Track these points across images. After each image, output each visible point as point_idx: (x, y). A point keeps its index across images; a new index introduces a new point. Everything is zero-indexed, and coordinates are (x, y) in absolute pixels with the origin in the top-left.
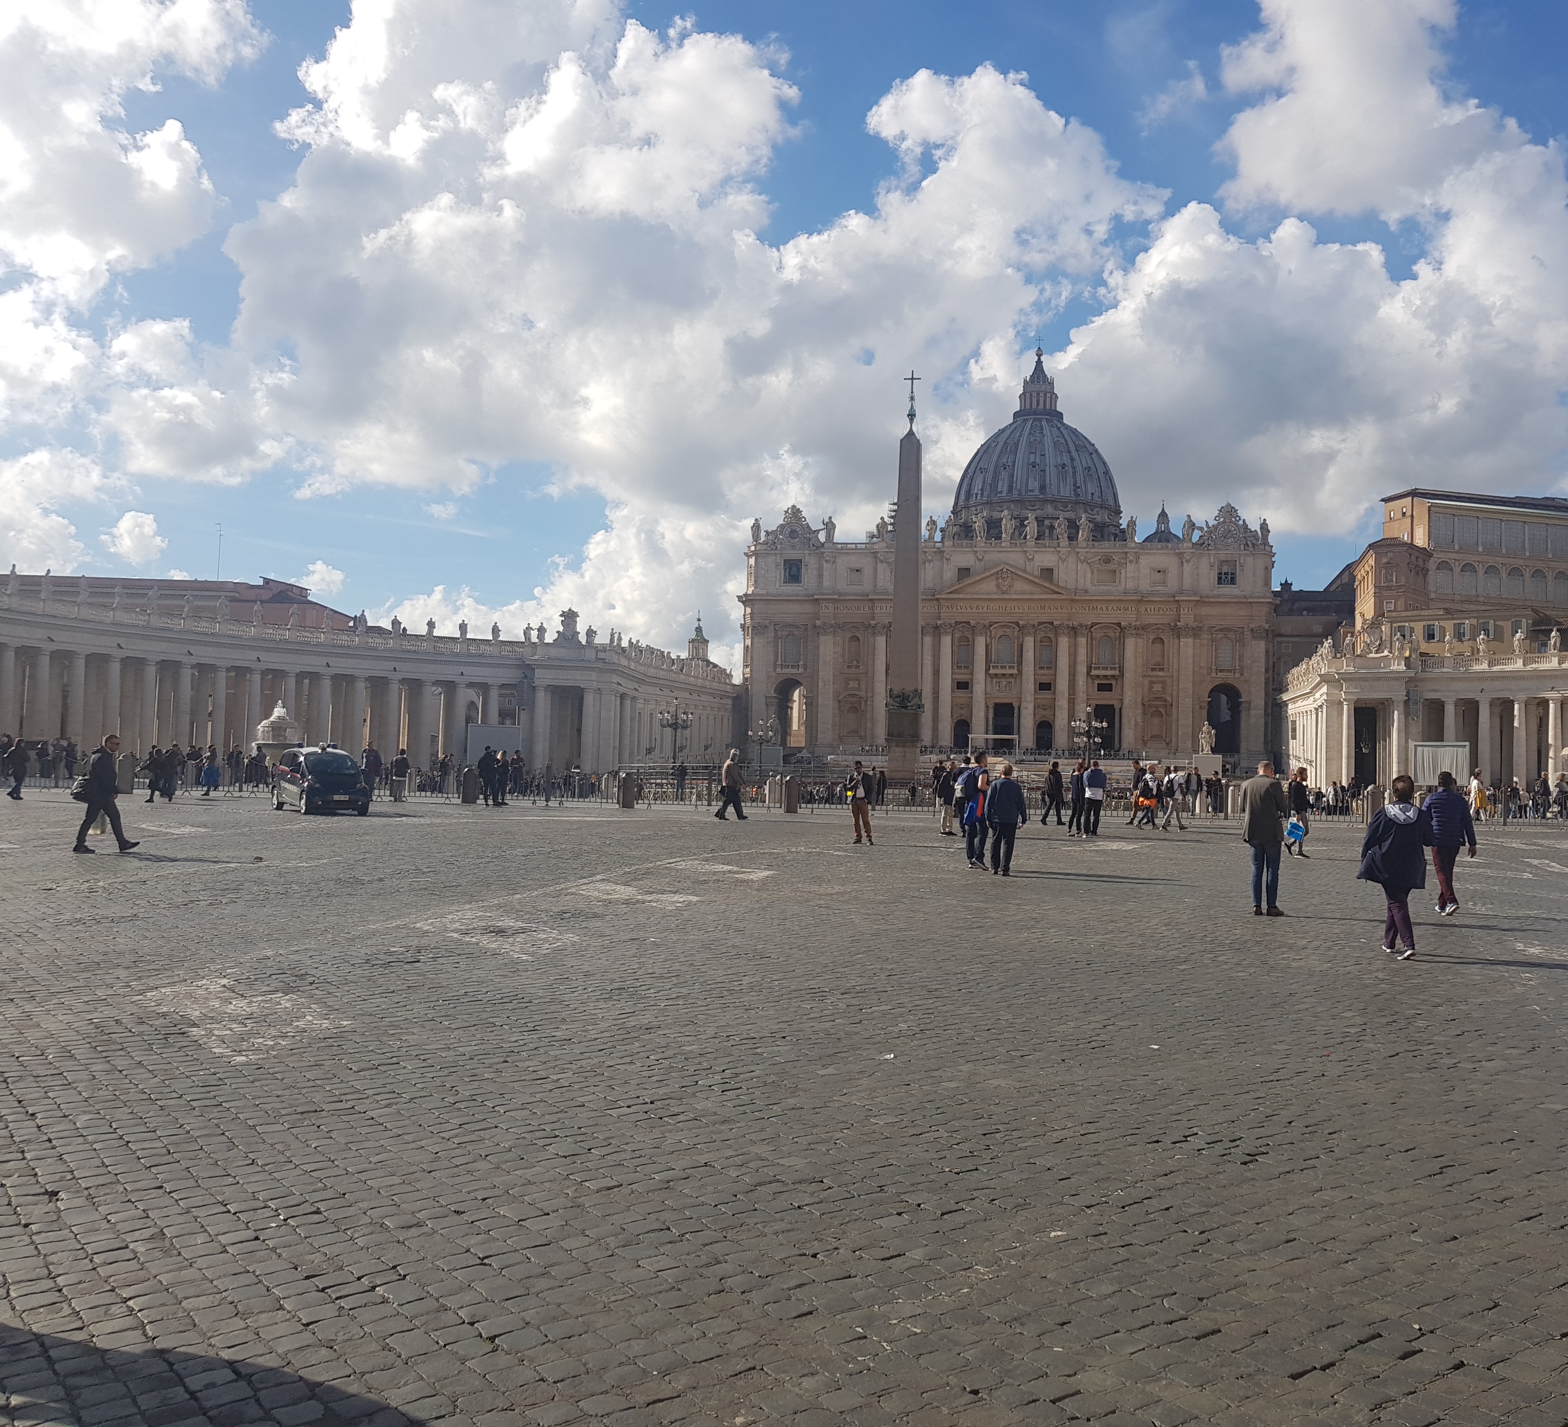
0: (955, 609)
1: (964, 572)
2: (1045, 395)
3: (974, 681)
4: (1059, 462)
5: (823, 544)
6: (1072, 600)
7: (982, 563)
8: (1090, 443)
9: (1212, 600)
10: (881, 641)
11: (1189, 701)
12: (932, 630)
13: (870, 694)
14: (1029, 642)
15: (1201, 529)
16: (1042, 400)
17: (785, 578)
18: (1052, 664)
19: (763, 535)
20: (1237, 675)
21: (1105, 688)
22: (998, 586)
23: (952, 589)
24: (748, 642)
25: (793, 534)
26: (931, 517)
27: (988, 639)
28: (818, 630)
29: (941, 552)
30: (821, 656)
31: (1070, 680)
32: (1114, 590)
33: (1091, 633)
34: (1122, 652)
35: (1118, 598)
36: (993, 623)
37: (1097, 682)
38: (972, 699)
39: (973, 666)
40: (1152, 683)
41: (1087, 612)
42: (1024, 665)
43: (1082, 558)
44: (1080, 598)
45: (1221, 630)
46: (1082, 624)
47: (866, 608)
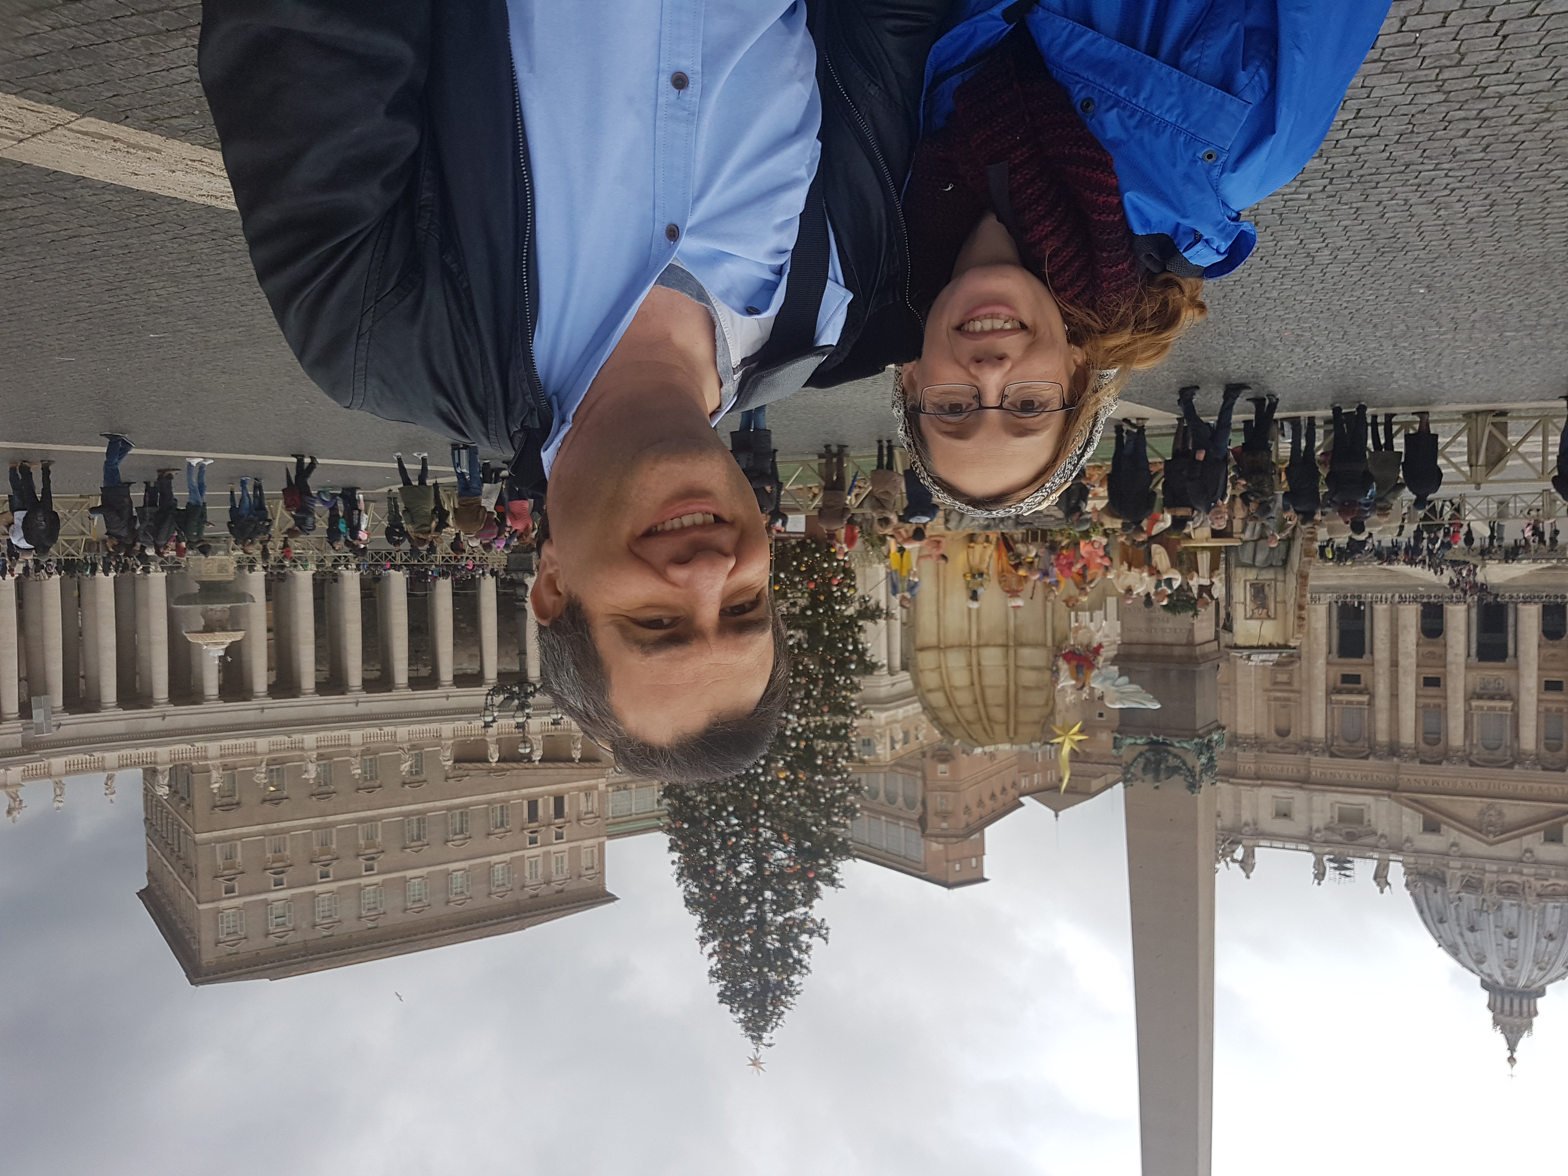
1: (1555, 837)
2: (1503, 1011)
3: (1534, 691)
8: (1445, 949)
14: (1456, 739)
15: (1234, 861)
16: (1508, 1007)
18: (1422, 710)
21: (1352, 678)
22: (1500, 814)
27: (1516, 745)
31: (1397, 689)
32: (1339, 797)
33: (1370, 747)
34: (1329, 721)
35: (1333, 788)
36: (1511, 766)
37: (1362, 686)
38: (1539, 669)
39: (1538, 712)
40: (1289, 683)
41: (1375, 774)
42: (1462, 713)
43: (1383, 841)
44: (1386, 792)
46: (1381, 759)
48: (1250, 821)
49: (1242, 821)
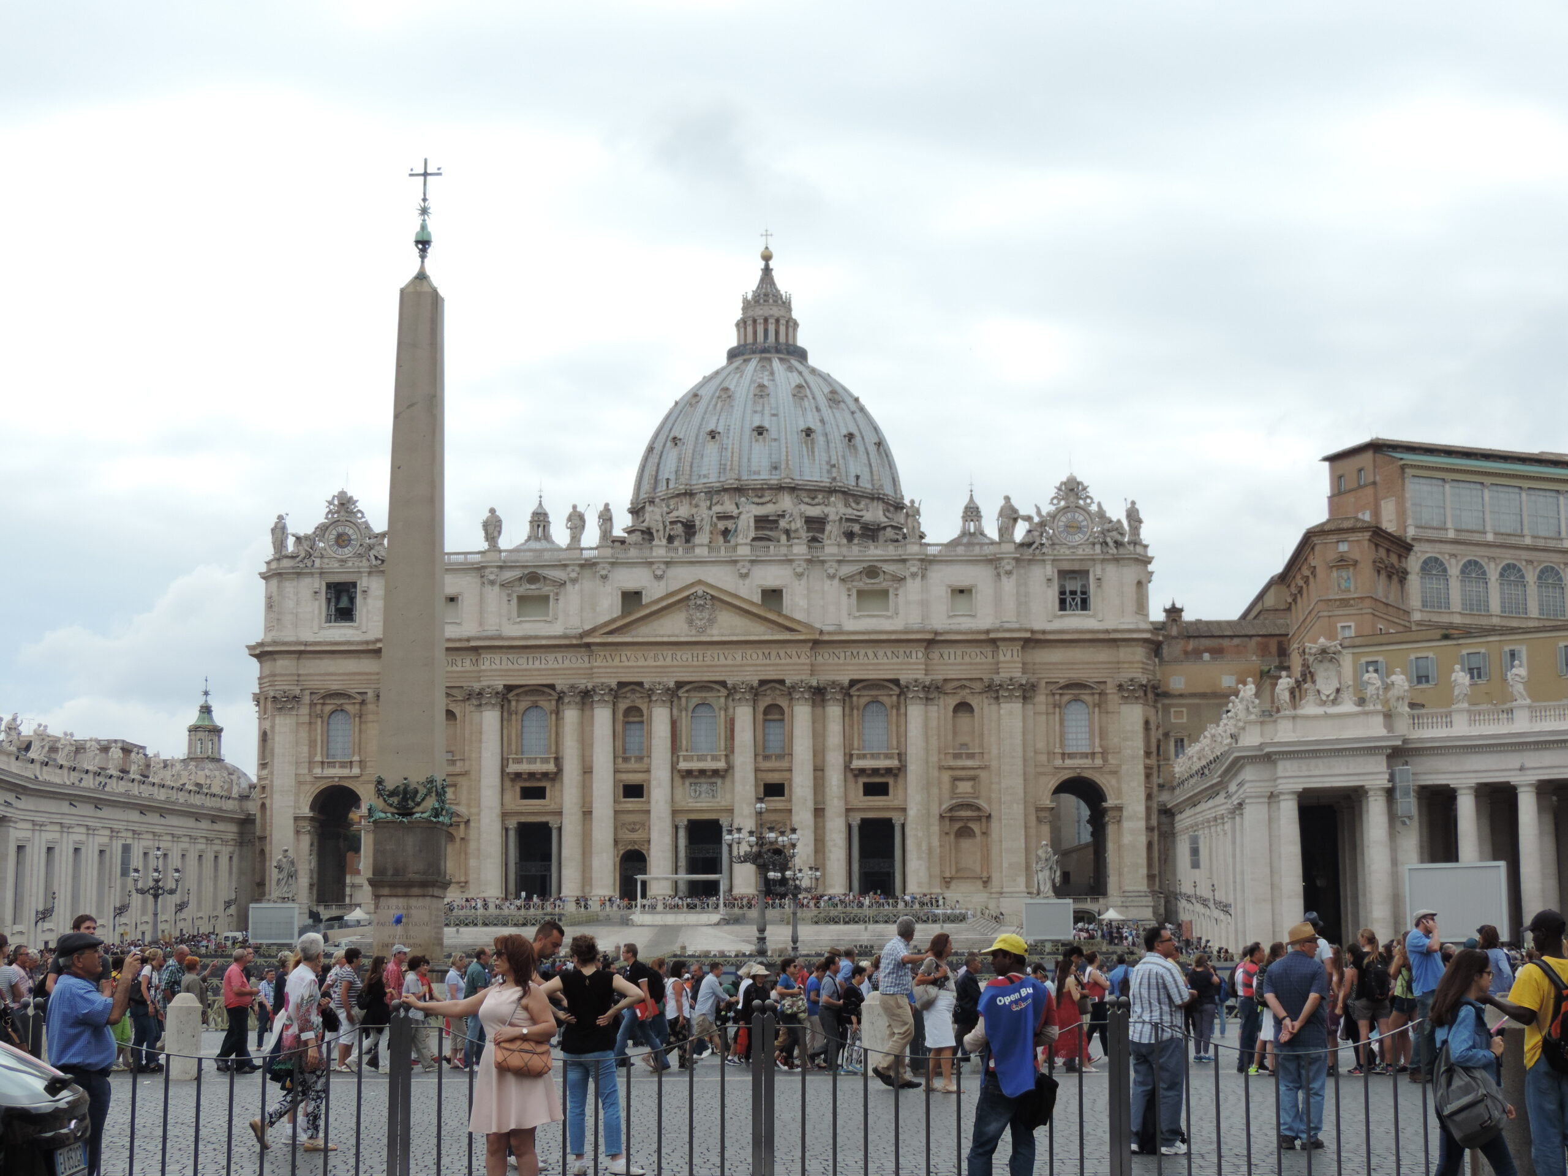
0: (617, 659)
1: (632, 598)
2: (777, 321)
3: (654, 783)
4: (802, 426)
6: (816, 643)
7: (663, 583)
8: (850, 395)
9: (1051, 636)
10: (490, 719)
11: (1018, 809)
12: (578, 699)
13: (473, 810)
14: (744, 716)
15: (1029, 519)
16: (772, 328)
17: (329, 615)
18: (785, 752)
19: (291, 542)
20: (1099, 762)
21: (875, 789)
22: (690, 622)
23: (614, 626)
24: (267, 725)
25: (342, 540)
26: (575, 507)
27: (675, 712)
29: (589, 565)
31: (815, 778)
32: (887, 625)
33: (851, 696)
34: (902, 729)
35: (893, 637)
36: (679, 685)
37: (862, 780)
38: (648, 812)
39: (649, 757)
40: (956, 779)
41: (841, 661)
42: (737, 750)
43: (831, 571)
44: (826, 638)
45: (1068, 686)
46: (833, 682)
47: (467, 663)
48: (1004, 579)
49: (1014, 577)
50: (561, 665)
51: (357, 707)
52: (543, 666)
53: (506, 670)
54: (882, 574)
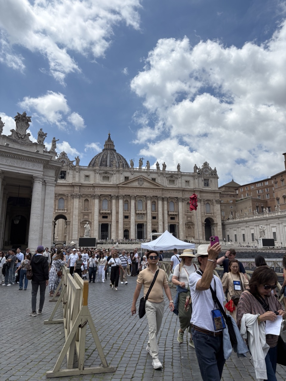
0: (124, 190)
1: (126, 178)
2: (112, 145)
3: (131, 215)
5: (75, 166)
6: (163, 189)
7: (133, 176)
9: (204, 191)
10: (97, 201)
11: (200, 223)
12: (116, 198)
13: (92, 220)
14: (149, 203)
18: (157, 210)
20: (213, 215)
21: (172, 218)
22: (139, 183)
23: (124, 183)
25: (63, 162)
27: (135, 201)
28: (73, 196)
29: (118, 171)
30: (74, 206)
31: (163, 216)
32: (174, 186)
33: (168, 200)
34: (177, 207)
35: (177, 189)
36: (137, 196)
37: (170, 217)
38: (130, 222)
39: (130, 210)
41: (167, 193)
42: (148, 210)
43: (164, 176)
44: (165, 188)
45: (206, 200)
46: (166, 197)
47: (92, 189)
49: (197, 179)
50: (112, 191)
51: (66, 197)
52: (108, 191)
53: (101, 191)
54: (174, 177)
